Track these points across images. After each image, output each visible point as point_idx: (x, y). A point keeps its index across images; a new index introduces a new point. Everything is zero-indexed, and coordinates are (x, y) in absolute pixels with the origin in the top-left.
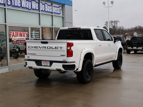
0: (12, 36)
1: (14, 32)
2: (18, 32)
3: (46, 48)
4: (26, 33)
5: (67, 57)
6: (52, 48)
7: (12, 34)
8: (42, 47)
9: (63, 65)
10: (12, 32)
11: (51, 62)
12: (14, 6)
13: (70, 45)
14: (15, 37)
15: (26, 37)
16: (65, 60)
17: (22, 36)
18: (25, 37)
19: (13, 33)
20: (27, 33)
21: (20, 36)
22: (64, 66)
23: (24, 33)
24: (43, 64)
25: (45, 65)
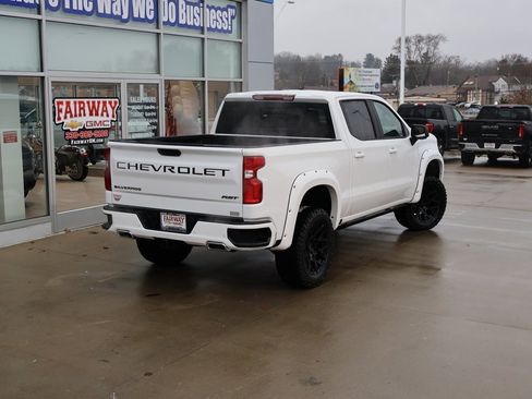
0: (62, 115)
1: (72, 101)
2: (85, 100)
3: (176, 170)
4: (110, 103)
5: (244, 203)
6: (194, 173)
7: (63, 107)
8: (162, 169)
9: (229, 230)
10: (64, 100)
11: (192, 219)
12: (71, 11)
13: (253, 164)
14: (74, 119)
15: (110, 118)
16: (238, 214)
17: (97, 114)
18: (108, 116)
19: (68, 103)
20: (116, 103)
21: (91, 114)
22: (231, 233)
23: (105, 103)
24: (164, 224)
25: (172, 225)
